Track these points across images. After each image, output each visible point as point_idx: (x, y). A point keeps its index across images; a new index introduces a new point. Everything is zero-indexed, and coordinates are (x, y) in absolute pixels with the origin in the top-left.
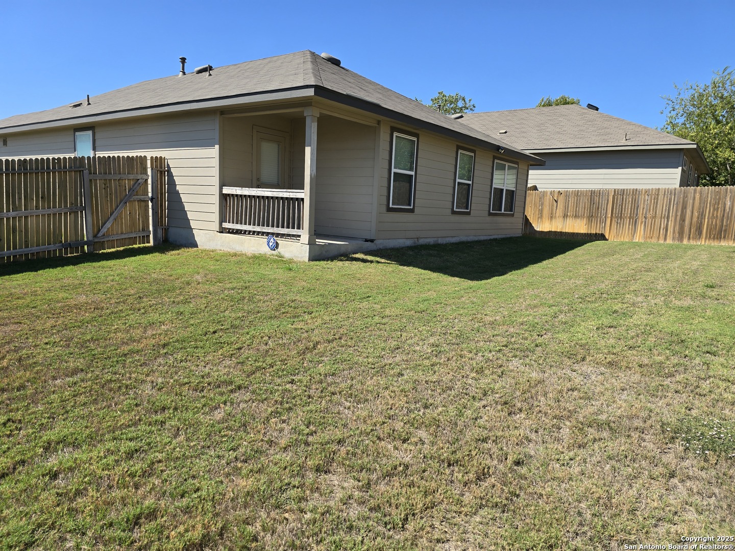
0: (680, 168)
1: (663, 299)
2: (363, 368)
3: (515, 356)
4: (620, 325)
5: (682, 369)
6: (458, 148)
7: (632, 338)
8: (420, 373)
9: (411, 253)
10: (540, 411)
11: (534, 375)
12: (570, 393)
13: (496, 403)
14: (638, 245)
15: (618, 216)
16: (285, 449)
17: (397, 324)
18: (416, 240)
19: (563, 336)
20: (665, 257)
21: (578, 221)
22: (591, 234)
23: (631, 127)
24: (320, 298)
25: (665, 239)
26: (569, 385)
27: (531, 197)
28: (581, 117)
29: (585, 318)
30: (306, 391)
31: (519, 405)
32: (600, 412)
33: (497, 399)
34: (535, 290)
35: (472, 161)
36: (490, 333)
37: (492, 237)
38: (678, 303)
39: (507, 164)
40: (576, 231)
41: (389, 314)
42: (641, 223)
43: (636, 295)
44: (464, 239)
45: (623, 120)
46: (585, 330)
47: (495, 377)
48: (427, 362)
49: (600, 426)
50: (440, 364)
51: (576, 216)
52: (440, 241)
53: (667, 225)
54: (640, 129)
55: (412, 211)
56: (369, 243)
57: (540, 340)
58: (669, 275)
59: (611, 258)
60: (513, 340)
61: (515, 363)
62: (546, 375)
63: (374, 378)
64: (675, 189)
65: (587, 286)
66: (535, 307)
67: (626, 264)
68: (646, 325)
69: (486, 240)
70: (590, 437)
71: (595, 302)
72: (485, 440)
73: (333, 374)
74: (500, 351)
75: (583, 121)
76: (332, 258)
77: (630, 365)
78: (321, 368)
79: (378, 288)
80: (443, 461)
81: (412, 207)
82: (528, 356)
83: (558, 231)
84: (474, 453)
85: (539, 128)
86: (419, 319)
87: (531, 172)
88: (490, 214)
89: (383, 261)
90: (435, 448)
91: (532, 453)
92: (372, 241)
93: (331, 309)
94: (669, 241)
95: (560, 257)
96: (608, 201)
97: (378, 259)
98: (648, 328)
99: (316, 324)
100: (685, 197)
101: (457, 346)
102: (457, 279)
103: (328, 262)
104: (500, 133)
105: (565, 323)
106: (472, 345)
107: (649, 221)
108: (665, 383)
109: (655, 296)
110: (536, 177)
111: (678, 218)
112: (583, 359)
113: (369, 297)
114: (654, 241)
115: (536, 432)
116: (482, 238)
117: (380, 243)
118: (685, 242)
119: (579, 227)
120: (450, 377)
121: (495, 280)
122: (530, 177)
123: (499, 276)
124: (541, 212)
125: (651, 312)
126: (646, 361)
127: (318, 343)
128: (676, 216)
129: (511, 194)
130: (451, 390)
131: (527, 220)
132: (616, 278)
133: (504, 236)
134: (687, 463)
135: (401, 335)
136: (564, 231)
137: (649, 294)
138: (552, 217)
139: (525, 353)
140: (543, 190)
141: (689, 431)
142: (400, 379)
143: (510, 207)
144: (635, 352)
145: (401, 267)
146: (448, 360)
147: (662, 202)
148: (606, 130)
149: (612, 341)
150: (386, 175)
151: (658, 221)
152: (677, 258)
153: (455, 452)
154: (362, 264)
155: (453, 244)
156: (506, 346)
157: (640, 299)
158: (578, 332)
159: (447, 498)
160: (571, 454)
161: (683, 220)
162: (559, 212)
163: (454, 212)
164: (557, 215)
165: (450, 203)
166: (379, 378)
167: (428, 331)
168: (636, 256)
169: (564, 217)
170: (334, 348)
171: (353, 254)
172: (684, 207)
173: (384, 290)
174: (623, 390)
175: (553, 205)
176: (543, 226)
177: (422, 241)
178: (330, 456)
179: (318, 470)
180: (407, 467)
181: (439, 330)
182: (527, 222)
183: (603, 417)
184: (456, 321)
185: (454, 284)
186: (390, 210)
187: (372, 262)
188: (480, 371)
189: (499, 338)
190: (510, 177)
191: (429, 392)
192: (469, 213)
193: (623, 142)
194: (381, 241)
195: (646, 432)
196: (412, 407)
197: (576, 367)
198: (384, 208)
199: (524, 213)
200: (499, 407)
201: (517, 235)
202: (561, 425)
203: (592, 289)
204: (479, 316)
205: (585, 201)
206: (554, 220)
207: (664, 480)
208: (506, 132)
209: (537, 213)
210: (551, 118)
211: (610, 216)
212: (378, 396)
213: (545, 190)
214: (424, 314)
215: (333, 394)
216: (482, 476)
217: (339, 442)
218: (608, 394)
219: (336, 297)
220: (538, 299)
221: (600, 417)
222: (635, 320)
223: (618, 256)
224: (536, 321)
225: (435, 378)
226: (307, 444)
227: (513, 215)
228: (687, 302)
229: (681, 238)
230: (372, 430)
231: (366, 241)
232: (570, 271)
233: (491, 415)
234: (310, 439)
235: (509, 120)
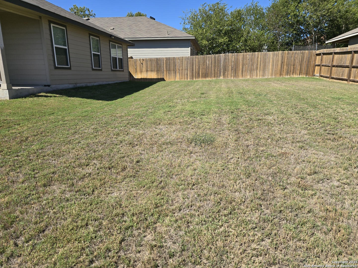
0: (190, 48)
1: (187, 100)
2: (58, 143)
3: (132, 127)
4: (172, 111)
5: (193, 121)
6: (90, 35)
7: (177, 114)
8: (89, 140)
9: (73, 91)
10: (145, 144)
11: (141, 132)
12: (156, 136)
13: (127, 144)
14: (178, 82)
15: (169, 70)
16: (23, 182)
17: (72, 123)
18: (75, 84)
19: (151, 117)
20: (188, 85)
21: (153, 73)
22: (159, 78)
23: (169, 29)
24: (23, 117)
25: (187, 79)
26: (155, 133)
27: (131, 62)
28: (148, 23)
29: (159, 110)
30: (27, 158)
31: (136, 143)
32: (167, 139)
33: (127, 143)
34: (138, 102)
35: (98, 42)
36: (120, 120)
37: (115, 82)
38: (192, 100)
39: (117, 45)
40: (152, 78)
41: (67, 119)
42: (178, 72)
43: (177, 100)
44: (101, 83)
45: (166, 25)
46: (160, 114)
47: (124, 135)
48: (92, 136)
49: (167, 144)
50: (99, 135)
51: (151, 70)
52: (88, 85)
53: (187, 72)
54: (173, 30)
55: (70, 69)
56: (47, 87)
57: (142, 120)
58: (189, 92)
59: (167, 87)
60: (131, 121)
61: (132, 130)
62: (146, 131)
63: (66, 146)
64: (189, 57)
65: (158, 98)
66: (138, 108)
67: (173, 89)
68: (181, 109)
69: (112, 84)
70: (164, 148)
71: (162, 104)
72: (124, 157)
73: (42, 149)
74: (125, 126)
75: (149, 25)
76: (25, 97)
77: (176, 123)
78: (34, 147)
79: (58, 109)
80: (106, 168)
81: (69, 67)
82: (138, 126)
83: (145, 78)
84: (119, 162)
85: (129, 28)
86: (84, 120)
87: (129, 50)
88: (112, 70)
89: (58, 96)
90: (102, 165)
91: (143, 157)
92: (49, 86)
93: (32, 121)
94: (189, 80)
95: (147, 89)
96: (164, 63)
97: (55, 95)
98: (182, 110)
99: (24, 129)
100: (193, 60)
101: (105, 127)
102: (101, 101)
103: (23, 99)
104: (111, 29)
105: (151, 112)
106: (113, 126)
107: (181, 71)
108: (188, 127)
109: (184, 99)
110: (132, 52)
111: (191, 70)
112: (160, 124)
113: (53, 113)
114: (183, 80)
115: (144, 151)
116: (110, 83)
117: (53, 87)
118: (194, 79)
119: (153, 75)
120: (104, 139)
121: (119, 100)
122: (128, 52)
123: (121, 98)
124: (136, 69)
125: (183, 105)
126: (182, 121)
127: (28, 137)
128: (190, 68)
129: (121, 60)
130: (105, 144)
131: (130, 73)
132: (170, 94)
133: (121, 81)
134: (196, 149)
135: (76, 127)
136: (147, 78)
137: (182, 99)
138: (141, 72)
139: (136, 125)
140: (135, 58)
141: (196, 139)
142: (79, 144)
143: (121, 66)
144: (178, 119)
145: (69, 98)
146: (102, 133)
147: (185, 63)
148: (160, 30)
149: (169, 116)
150: (51, 48)
151: (184, 71)
152: (192, 85)
153: (111, 164)
154: (45, 98)
155: (96, 86)
156: (128, 124)
157: (179, 101)
158: (157, 115)
159: (110, 179)
160: (158, 154)
161: (193, 70)
162: (144, 69)
163: (93, 70)
164: (144, 70)
165: (91, 65)
166: (69, 146)
167: (90, 124)
168: (177, 86)
169: (146, 71)
170: (39, 138)
171: (38, 93)
172: (193, 65)
173: (62, 109)
174: (174, 131)
175: (141, 66)
176: (138, 76)
177: (78, 85)
178: (49, 179)
179: (45, 186)
180: (90, 174)
181: (96, 122)
182: (130, 75)
183: (168, 141)
184: (103, 118)
185: (100, 103)
186: (56, 68)
187: (51, 97)
188: (118, 135)
189: (124, 122)
190: (119, 52)
191: (95, 146)
192: (101, 70)
193: (167, 36)
194: (55, 86)
195: (183, 142)
196: (88, 153)
197: (157, 127)
198: (53, 67)
199: (128, 70)
200: (128, 146)
201: (127, 81)
202: (153, 147)
203: (161, 99)
204: (114, 114)
205: (154, 63)
206: (142, 73)
207: (189, 155)
208: (113, 29)
209: (134, 70)
210: (134, 23)
211: (165, 70)
212: (70, 152)
213: (137, 58)
214: (86, 117)
215: (44, 156)
216: (124, 169)
217: (53, 173)
218: (169, 133)
219: (33, 115)
220: (139, 105)
221: (167, 141)
222: (177, 108)
223: (170, 87)
224: (139, 113)
225: (97, 141)
226: (35, 177)
227: (123, 71)
228: (195, 100)
229: (193, 78)
230: (69, 165)
231: (45, 86)
232: (152, 94)
233: (124, 149)
234: (36, 176)
235: (114, 23)
